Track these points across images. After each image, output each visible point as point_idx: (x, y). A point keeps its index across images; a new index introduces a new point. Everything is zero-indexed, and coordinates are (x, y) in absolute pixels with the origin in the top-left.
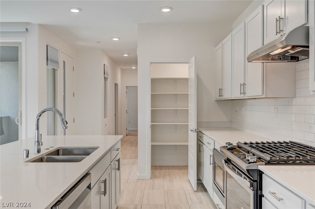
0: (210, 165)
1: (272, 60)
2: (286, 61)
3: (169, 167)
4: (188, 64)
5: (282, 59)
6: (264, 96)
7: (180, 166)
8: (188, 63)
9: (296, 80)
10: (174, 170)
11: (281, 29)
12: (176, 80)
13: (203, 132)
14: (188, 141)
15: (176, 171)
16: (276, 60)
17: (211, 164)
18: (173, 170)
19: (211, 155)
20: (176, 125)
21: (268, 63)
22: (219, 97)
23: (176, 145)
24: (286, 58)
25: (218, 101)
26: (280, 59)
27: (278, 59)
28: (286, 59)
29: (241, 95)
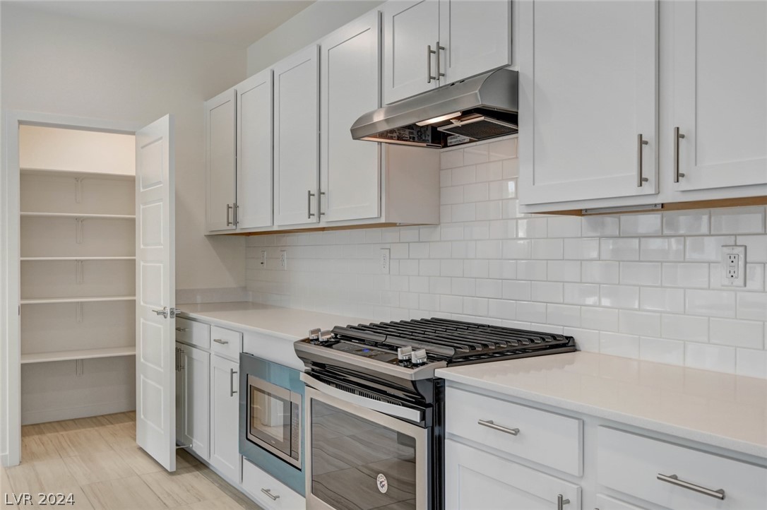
0: (232, 395)
1: (398, 140)
2: (425, 145)
3: (62, 424)
4: (134, 137)
5: (416, 139)
6: (383, 220)
7: (95, 417)
8: (133, 133)
9: (440, 188)
10: (83, 430)
11: (442, 71)
12: (79, 179)
13: (193, 315)
14: (135, 346)
15: (91, 432)
16: (407, 141)
17: (232, 392)
18: (79, 431)
19: (234, 371)
20: (81, 302)
21: (391, 145)
22: (228, 225)
23: (82, 360)
24: (424, 138)
25: (215, 238)
26: (414, 138)
27: (410, 138)
28: (424, 140)
29: (309, 218)
